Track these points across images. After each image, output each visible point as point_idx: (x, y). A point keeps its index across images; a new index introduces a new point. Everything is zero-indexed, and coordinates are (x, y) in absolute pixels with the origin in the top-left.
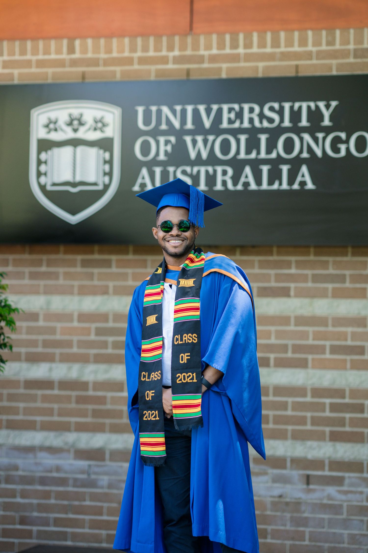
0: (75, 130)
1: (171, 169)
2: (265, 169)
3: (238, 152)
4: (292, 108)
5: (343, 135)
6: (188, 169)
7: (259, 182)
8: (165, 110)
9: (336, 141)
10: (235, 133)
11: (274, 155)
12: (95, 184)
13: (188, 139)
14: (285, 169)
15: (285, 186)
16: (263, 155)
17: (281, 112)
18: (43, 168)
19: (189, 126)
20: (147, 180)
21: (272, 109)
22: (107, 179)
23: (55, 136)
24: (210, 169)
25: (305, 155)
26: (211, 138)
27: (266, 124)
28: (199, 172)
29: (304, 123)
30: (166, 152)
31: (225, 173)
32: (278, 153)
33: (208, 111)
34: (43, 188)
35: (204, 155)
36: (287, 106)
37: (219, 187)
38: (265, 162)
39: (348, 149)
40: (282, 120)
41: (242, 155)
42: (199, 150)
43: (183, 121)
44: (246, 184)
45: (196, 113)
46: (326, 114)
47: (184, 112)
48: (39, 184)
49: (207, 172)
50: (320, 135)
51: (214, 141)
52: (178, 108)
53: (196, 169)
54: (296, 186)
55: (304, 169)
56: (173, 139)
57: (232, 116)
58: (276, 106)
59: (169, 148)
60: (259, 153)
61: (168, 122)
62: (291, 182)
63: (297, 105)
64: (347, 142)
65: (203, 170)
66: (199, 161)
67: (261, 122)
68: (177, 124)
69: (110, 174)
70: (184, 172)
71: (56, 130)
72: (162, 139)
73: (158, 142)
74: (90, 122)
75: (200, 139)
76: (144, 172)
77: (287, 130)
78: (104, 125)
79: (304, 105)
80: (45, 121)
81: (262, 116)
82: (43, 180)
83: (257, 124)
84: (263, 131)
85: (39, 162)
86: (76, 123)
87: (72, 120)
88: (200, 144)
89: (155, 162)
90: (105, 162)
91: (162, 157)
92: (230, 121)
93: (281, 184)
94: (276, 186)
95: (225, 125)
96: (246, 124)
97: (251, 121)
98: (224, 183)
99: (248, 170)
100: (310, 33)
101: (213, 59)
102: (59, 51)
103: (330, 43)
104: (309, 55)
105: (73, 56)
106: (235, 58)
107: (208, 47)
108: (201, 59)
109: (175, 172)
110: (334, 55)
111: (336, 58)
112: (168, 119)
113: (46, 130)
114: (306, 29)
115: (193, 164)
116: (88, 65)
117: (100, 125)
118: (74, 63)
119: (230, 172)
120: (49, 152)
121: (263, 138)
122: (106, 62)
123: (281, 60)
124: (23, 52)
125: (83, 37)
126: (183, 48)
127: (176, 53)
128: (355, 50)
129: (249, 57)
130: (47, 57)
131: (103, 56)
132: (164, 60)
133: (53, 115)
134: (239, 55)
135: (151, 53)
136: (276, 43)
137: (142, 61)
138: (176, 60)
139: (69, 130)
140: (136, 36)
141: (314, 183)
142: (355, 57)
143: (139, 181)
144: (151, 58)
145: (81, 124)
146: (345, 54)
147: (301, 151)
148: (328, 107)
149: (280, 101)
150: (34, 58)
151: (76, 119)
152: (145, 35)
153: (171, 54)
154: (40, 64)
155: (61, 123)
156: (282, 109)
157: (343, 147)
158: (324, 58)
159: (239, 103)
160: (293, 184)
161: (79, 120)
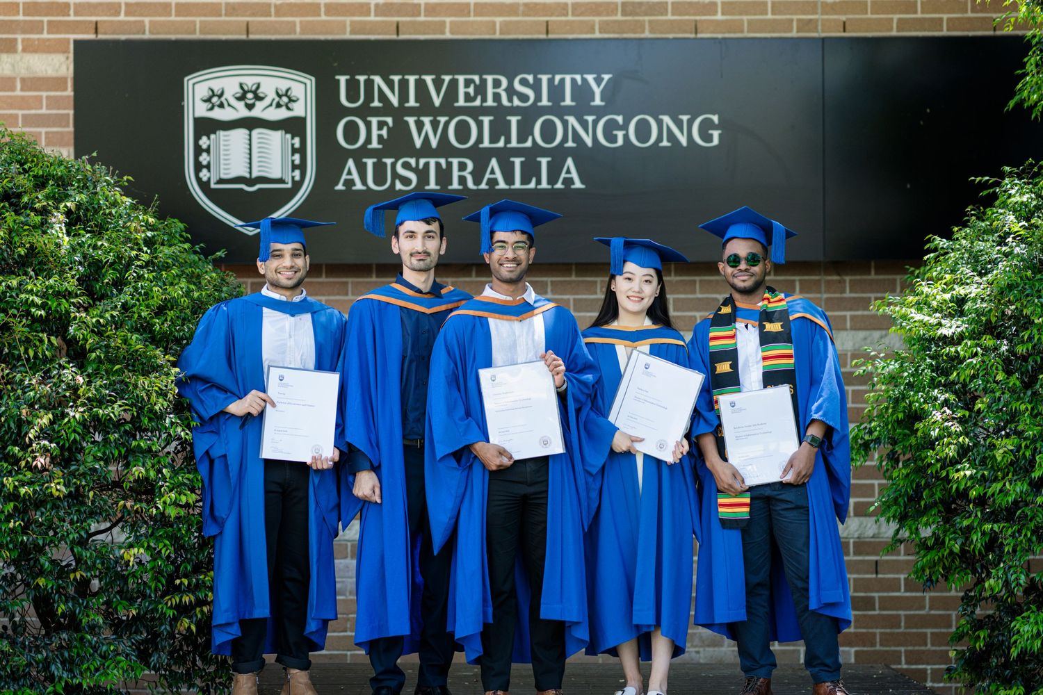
0: (250, 107)
1: (389, 161)
2: (517, 161)
3: (480, 139)
4: (551, 81)
5: (620, 119)
6: (412, 161)
7: (509, 179)
8: (378, 80)
9: (610, 127)
10: (476, 113)
11: (529, 144)
12: (281, 181)
13: (411, 120)
14: (544, 161)
15: (544, 185)
16: (514, 143)
17: (536, 87)
18: (204, 158)
19: (412, 103)
20: (355, 176)
21: (524, 82)
22: (297, 173)
23: (218, 114)
24: (443, 161)
25: (570, 144)
26: (443, 120)
27: (516, 102)
28: (427, 165)
29: (568, 101)
30: (380, 137)
31: (462, 167)
32: (534, 141)
33: (438, 84)
34: (204, 186)
35: (434, 143)
36: (545, 78)
37: (455, 185)
38: (517, 152)
39: (626, 137)
40: (538, 97)
41: (486, 143)
42: (427, 136)
43: (404, 97)
44: (493, 182)
45: (421, 86)
46: (597, 91)
47: (404, 85)
48: (199, 180)
49: (438, 165)
50: (590, 119)
51: (447, 124)
52: (396, 78)
53: (422, 161)
54: (559, 185)
55: (569, 162)
56: (389, 120)
57: (471, 90)
58: (530, 78)
59: (384, 132)
60: (508, 141)
61: (382, 97)
62: (552, 179)
63: (558, 78)
64: (625, 127)
65: (432, 162)
66: (426, 150)
67: (510, 100)
68: (395, 101)
69: (302, 167)
70: (406, 166)
71: (221, 106)
72: (374, 121)
73: (368, 125)
74: (271, 95)
75: (427, 120)
76: (351, 163)
77: (545, 111)
78: (291, 100)
79: (568, 78)
80: (206, 94)
81: (511, 91)
82: (204, 174)
83: (505, 102)
84: (514, 111)
85: (198, 151)
86: (250, 96)
87: (245, 92)
88: (428, 127)
89: (365, 152)
90: (294, 151)
91: (375, 144)
92: (468, 98)
93: (539, 182)
94: (532, 185)
95: (461, 102)
96: (490, 102)
97: (497, 97)
98: (462, 180)
99: (494, 163)
101: (432, 9)
104: (562, 9)
106: (463, 10)
108: (415, 10)
109: (394, 165)
110: (596, 9)
111: (599, 14)
112: (381, 92)
115: (418, 154)
116: (253, 15)
117: (285, 100)
118: (233, 9)
119: (470, 165)
120: (213, 136)
121: (514, 120)
122: (280, 10)
123: (525, 15)
128: (624, 4)
129: (481, 10)
132: (363, 9)
133: (217, 85)
134: (468, 5)
137: (330, 9)
138: (380, 10)
139: (241, 105)
141: (582, 182)
142: (624, 13)
143: (344, 177)
144: (344, 6)
145: (258, 98)
146: (610, 9)
147: (565, 139)
148: (598, 81)
149: (535, 71)
151: (251, 91)
153: (373, 2)
154: (182, 10)
155: (228, 95)
156: (538, 82)
157: (620, 135)
158: (582, 14)
159: (480, 74)
160: (556, 182)
161: (255, 93)
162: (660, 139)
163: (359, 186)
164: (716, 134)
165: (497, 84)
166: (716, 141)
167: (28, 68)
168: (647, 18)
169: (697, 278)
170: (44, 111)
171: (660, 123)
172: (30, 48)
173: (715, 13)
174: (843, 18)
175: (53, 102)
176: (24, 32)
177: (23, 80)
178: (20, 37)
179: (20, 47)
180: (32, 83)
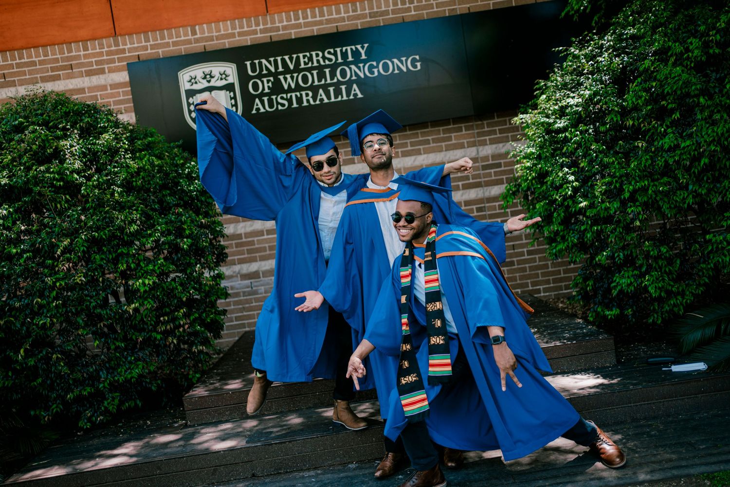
0: (209, 81)
1: (274, 97)
2: (331, 89)
3: (313, 81)
4: (341, 51)
5: (375, 63)
6: (284, 96)
7: (329, 98)
8: (264, 61)
9: (371, 68)
10: (309, 70)
11: (335, 80)
13: (281, 77)
14: (343, 87)
15: (345, 98)
16: (329, 81)
17: (335, 54)
18: (192, 108)
19: (281, 69)
20: (260, 106)
21: (329, 53)
22: (234, 109)
23: (196, 87)
24: (298, 94)
25: (354, 78)
26: (295, 75)
27: (327, 62)
28: (291, 96)
29: (350, 59)
30: (269, 87)
31: (307, 95)
32: (337, 79)
33: (291, 59)
34: (194, 120)
35: (293, 86)
36: (338, 50)
37: (305, 104)
38: (331, 85)
39: (378, 71)
40: (337, 59)
41: (316, 83)
42: (289, 84)
43: (276, 67)
44: (322, 100)
45: (283, 61)
46: (363, 52)
47: (276, 62)
48: (191, 118)
49: (296, 96)
50: (361, 65)
51: (297, 77)
52: (272, 59)
53: (289, 95)
54: (352, 97)
55: (355, 86)
56: (272, 79)
57: (306, 60)
58: (332, 51)
59: (270, 84)
60: (326, 80)
61: (267, 69)
62: (348, 95)
63: (344, 49)
64: (377, 67)
65: (293, 95)
66: (290, 90)
67: (324, 62)
68: (273, 69)
70: (282, 98)
71: (196, 83)
72: (265, 80)
73: (263, 82)
74: (218, 75)
75: (288, 76)
76: (257, 101)
77: (341, 64)
78: (226, 76)
79: (349, 48)
80: (189, 79)
81: (324, 58)
82: (193, 115)
83: (322, 63)
84: (327, 66)
85: (189, 104)
86: (208, 76)
87: (206, 75)
88: (289, 79)
89: (263, 94)
90: (231, 99)
91: (267, 90)
92: (305, 64)
93: (342, 97)
94: (339, 99)
95: (303, 66)
96: (315, 64)
97: (318, 61)
98: (308, 101)
99: (321, 91)
100: (341, 6)
101: (285, 28)
102: (186, 35)
103: (354, 11)
104: (343, 19)
105: (196, 36)
106: (299, 26)
107: (281, 21)
108: (278, 29)
109: (276, 99)
110: (358, 17)
111: (359, 19)
112: (266, 66)
113: (190, 83)
114: (339, 4)
115: (287, 92)
116: (206, 41)
117: (224, 76)
118: (197, 41)
119: (310, 94)
120: (194, 97)
121: (327, 71)
122: (218, 38)
123: (326, 24)
124: (163, 38)
125: (201, 24)
126: (265, 23)
127: (262, 27)
128: (370, 13)
129: (307, 25)
130: (178, 39)
131: (215, 34)
132: (255, 32)
133: (193, 74)
134: (300, 23)
135: (246, 29)
136: (322, 14)
137: (240, 34)
138: (262, 31)
139: (204, 81)
140: (234, 19)
141: (362, 94)
142: (371, 17)
143: (255, 107)
144: (246, 31)
145: (212, 77)
146: (364, 16)
147: (351, 76)
148: (363, 47)
149: (334, 47)
150: (171, 41)
151: (208, 74)
152: (240, 18)
153: (258, 28)
154: (175, 44)
155: (199, 78)
156: (335, 52)
157: (376, 70)
158: (352, 20)
159: (309, 52)
160: (350, 96)
161: (210, 75)
162: (394, 70)
163: (262, 110)
164: (419, 64)
165: (317, 55)
166: (419, 67)
167: (112, 80)
168: (381, 18)
169: (419, 131)
170: (122, 98)
171: (393, 63)
172: (111, 71)
173: (411, 11)
174: (468, 6)
175: (125, 93)
176: (107, 64)
177: (111, 85)
178: (106, 66)
179: (107, 71)
180: (114, 86)
